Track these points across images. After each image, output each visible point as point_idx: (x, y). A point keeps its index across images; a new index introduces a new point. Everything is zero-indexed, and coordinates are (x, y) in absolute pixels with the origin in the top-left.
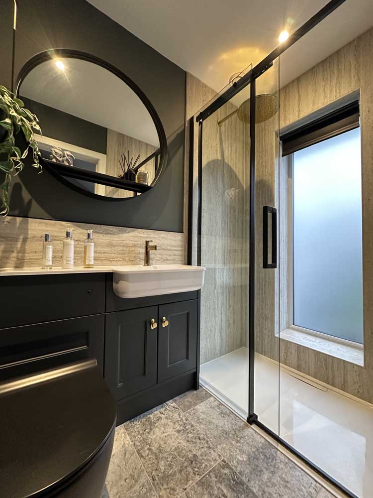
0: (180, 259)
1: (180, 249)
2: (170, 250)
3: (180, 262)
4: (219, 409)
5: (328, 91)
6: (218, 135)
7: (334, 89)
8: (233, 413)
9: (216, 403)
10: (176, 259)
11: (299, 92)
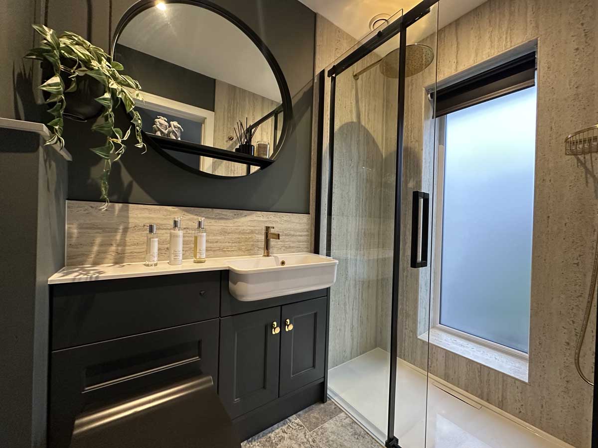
0: (306, 246)
1: (306, 233)
2: (293, 235)
3: (305, 250)
4: (352, 428)
5: (496, 39)
6: (354, 92)
7: (504, 37)
8: (368, 434)
9: (348, 421)
10: (301, 246)
11: (457, 39)
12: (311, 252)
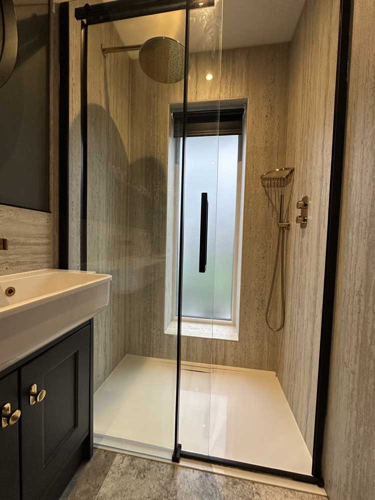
0: (45, 260)
1: (45, 241)
2: (23, 244)
3: (45, 265)
4: (134, 468)
5: (224, 86)
7: (229, 87)
8: (152, 460)
9: (126, 462)
10: (39, 261)
11: (197, 72)
12: (54, 268)
